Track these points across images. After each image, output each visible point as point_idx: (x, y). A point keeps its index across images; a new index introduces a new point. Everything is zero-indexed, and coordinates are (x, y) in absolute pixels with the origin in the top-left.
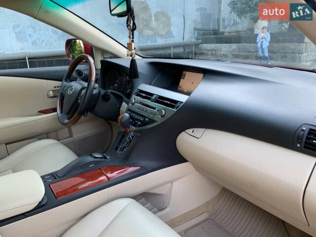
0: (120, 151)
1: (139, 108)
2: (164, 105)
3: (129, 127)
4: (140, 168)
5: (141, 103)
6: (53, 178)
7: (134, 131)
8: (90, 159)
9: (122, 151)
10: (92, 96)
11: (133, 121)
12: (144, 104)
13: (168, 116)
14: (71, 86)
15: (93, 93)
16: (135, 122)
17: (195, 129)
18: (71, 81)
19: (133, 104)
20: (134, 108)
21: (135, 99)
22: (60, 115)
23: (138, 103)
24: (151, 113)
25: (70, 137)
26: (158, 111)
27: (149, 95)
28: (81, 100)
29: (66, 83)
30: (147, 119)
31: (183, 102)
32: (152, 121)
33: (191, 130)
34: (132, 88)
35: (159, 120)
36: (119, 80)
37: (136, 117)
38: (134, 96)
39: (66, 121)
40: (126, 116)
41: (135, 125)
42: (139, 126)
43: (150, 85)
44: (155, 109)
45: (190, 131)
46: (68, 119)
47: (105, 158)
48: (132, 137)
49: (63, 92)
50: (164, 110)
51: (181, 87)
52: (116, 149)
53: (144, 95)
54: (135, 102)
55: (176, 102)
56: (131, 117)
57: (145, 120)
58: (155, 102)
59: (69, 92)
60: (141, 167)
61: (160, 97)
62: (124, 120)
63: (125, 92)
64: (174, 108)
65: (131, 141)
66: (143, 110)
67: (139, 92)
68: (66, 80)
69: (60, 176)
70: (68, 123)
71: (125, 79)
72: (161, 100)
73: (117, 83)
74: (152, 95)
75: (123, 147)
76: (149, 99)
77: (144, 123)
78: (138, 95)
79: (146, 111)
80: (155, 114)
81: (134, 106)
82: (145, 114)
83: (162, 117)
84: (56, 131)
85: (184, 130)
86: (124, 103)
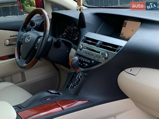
0: (71, 88)
1: (86, 52)
2: (107, 49)
3: (78, 69)
4: (87, 101)
5: (88, 48)
6: (19, 108)
7: (82, 72)
8: (47, 94)
9: (73, 88)
10: (47, 43)
11: (81, 63)
12: (90, 49)
13: (110, 58)
14: (28, 36)
15: (48, 41)
16: (83, 64)
17: (133, 69)
18: (27, 31)
19: (81, 50)
20: (81, 53)
21: (82, 45)
22: (18, 60)
23: (85, 49)
24: (97, 56)
25: (23, 81)
26: (102, 54)
27: (94, 42)
28: (38, 47)
29: (22, 33)
30: (93, 62)
31: (122, 47)
32: (97, 63)
33: (130, 69)
34: (80, 36)
35: (103, 61)
36: (67, 29)
37: (84, 60)
38: (81, 43)
39: (25, 65)
40: (76, 59)
41: (83, 67)
42: (87, 67)
43: (95, 33)
44: (99, 53)
45: (128, 70)
46: (26, 63)
47: (58, 94)
48: (81, 77)
49: (20, 40)
50: (107, 53)
51: (122, 35)
52: (68, 87)
53: (90, 41)
54: (82, 48)
55: (117, 46)
56: (80, 60)
57: (91, 62)
58: (100, 47)
59: (27, 40)
60: (89, 101)
61: (104, 43)
62: (74, 62)
63: (73, 39)
64: (115, 52)
65: (79, 80)
66: (89, 54)
67: (86, 39)
68: (22, 31)
69: (24, 107)
70: (27, 66)
71: (72, 28)
72: (105, 45)
73: (66, 32)
74: (97, 41)
75: (73, 86)
76: (94, 45)
77: (91, 65)
78: (85, 42)
79: (92, 55)
80: (100, 57)
81: (82, 51)
82: (92, 58)
83: (105, 59)
84: (11, 75)
85: (124, 70)
86: (72, 49)
